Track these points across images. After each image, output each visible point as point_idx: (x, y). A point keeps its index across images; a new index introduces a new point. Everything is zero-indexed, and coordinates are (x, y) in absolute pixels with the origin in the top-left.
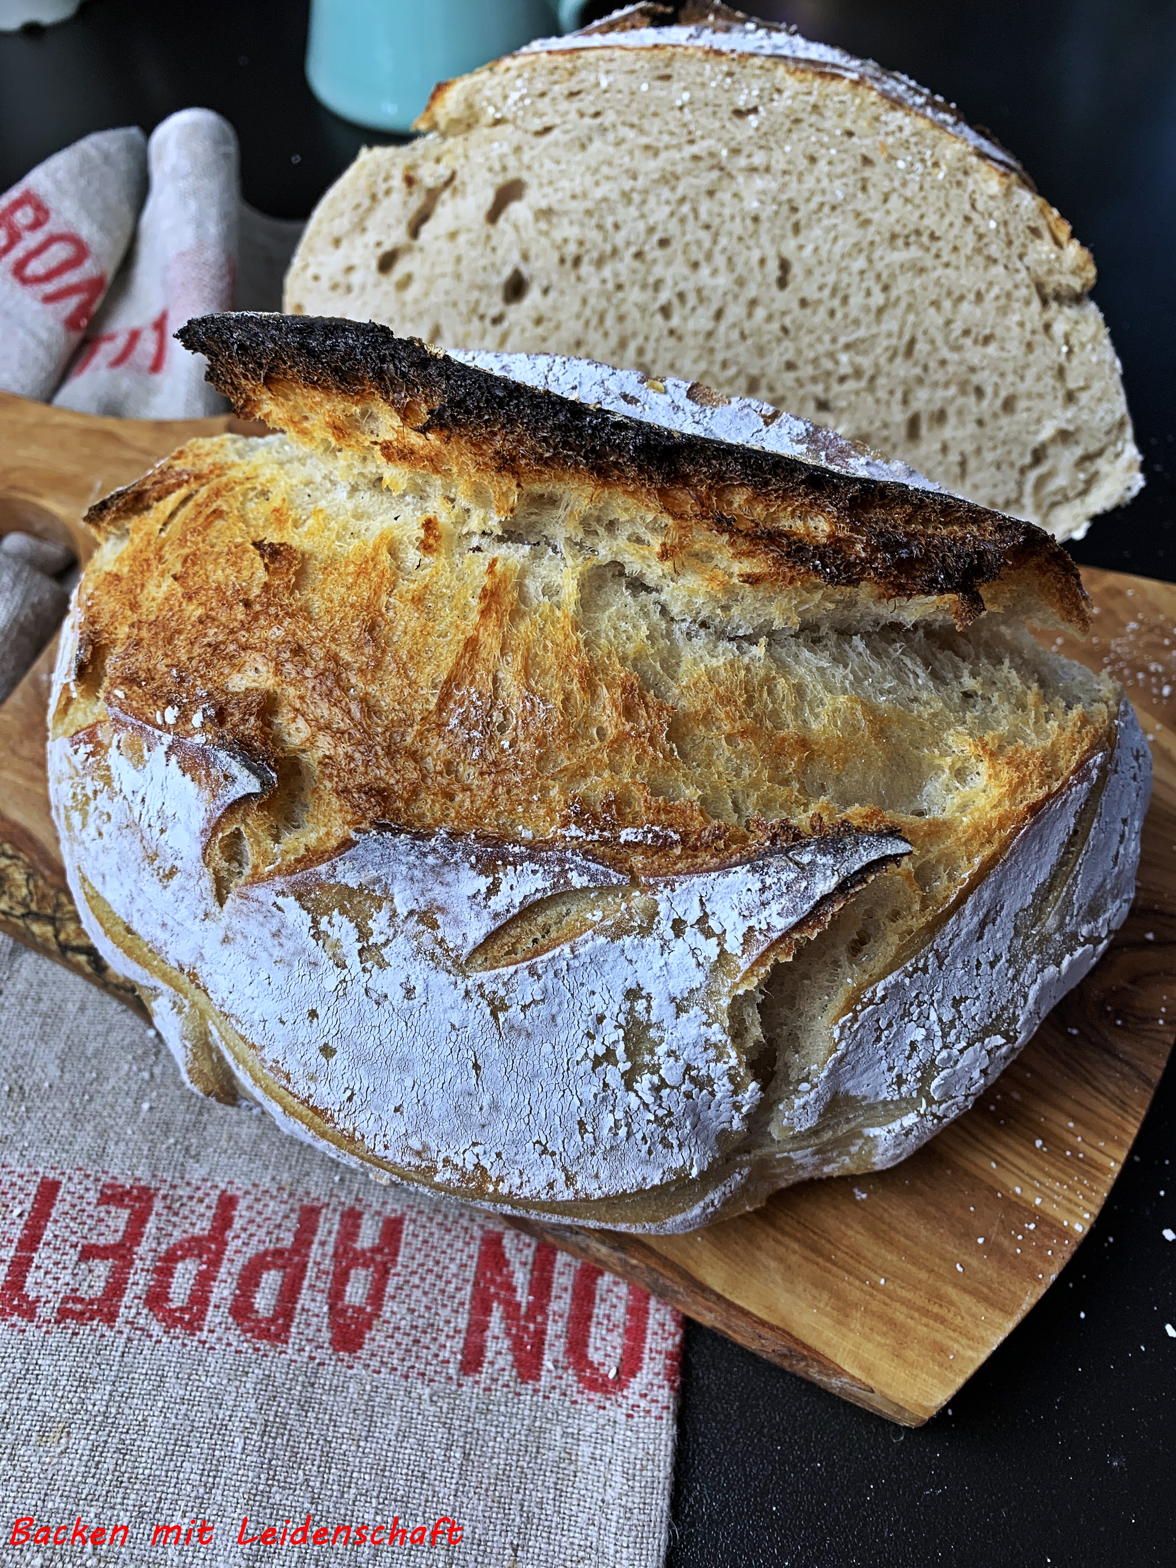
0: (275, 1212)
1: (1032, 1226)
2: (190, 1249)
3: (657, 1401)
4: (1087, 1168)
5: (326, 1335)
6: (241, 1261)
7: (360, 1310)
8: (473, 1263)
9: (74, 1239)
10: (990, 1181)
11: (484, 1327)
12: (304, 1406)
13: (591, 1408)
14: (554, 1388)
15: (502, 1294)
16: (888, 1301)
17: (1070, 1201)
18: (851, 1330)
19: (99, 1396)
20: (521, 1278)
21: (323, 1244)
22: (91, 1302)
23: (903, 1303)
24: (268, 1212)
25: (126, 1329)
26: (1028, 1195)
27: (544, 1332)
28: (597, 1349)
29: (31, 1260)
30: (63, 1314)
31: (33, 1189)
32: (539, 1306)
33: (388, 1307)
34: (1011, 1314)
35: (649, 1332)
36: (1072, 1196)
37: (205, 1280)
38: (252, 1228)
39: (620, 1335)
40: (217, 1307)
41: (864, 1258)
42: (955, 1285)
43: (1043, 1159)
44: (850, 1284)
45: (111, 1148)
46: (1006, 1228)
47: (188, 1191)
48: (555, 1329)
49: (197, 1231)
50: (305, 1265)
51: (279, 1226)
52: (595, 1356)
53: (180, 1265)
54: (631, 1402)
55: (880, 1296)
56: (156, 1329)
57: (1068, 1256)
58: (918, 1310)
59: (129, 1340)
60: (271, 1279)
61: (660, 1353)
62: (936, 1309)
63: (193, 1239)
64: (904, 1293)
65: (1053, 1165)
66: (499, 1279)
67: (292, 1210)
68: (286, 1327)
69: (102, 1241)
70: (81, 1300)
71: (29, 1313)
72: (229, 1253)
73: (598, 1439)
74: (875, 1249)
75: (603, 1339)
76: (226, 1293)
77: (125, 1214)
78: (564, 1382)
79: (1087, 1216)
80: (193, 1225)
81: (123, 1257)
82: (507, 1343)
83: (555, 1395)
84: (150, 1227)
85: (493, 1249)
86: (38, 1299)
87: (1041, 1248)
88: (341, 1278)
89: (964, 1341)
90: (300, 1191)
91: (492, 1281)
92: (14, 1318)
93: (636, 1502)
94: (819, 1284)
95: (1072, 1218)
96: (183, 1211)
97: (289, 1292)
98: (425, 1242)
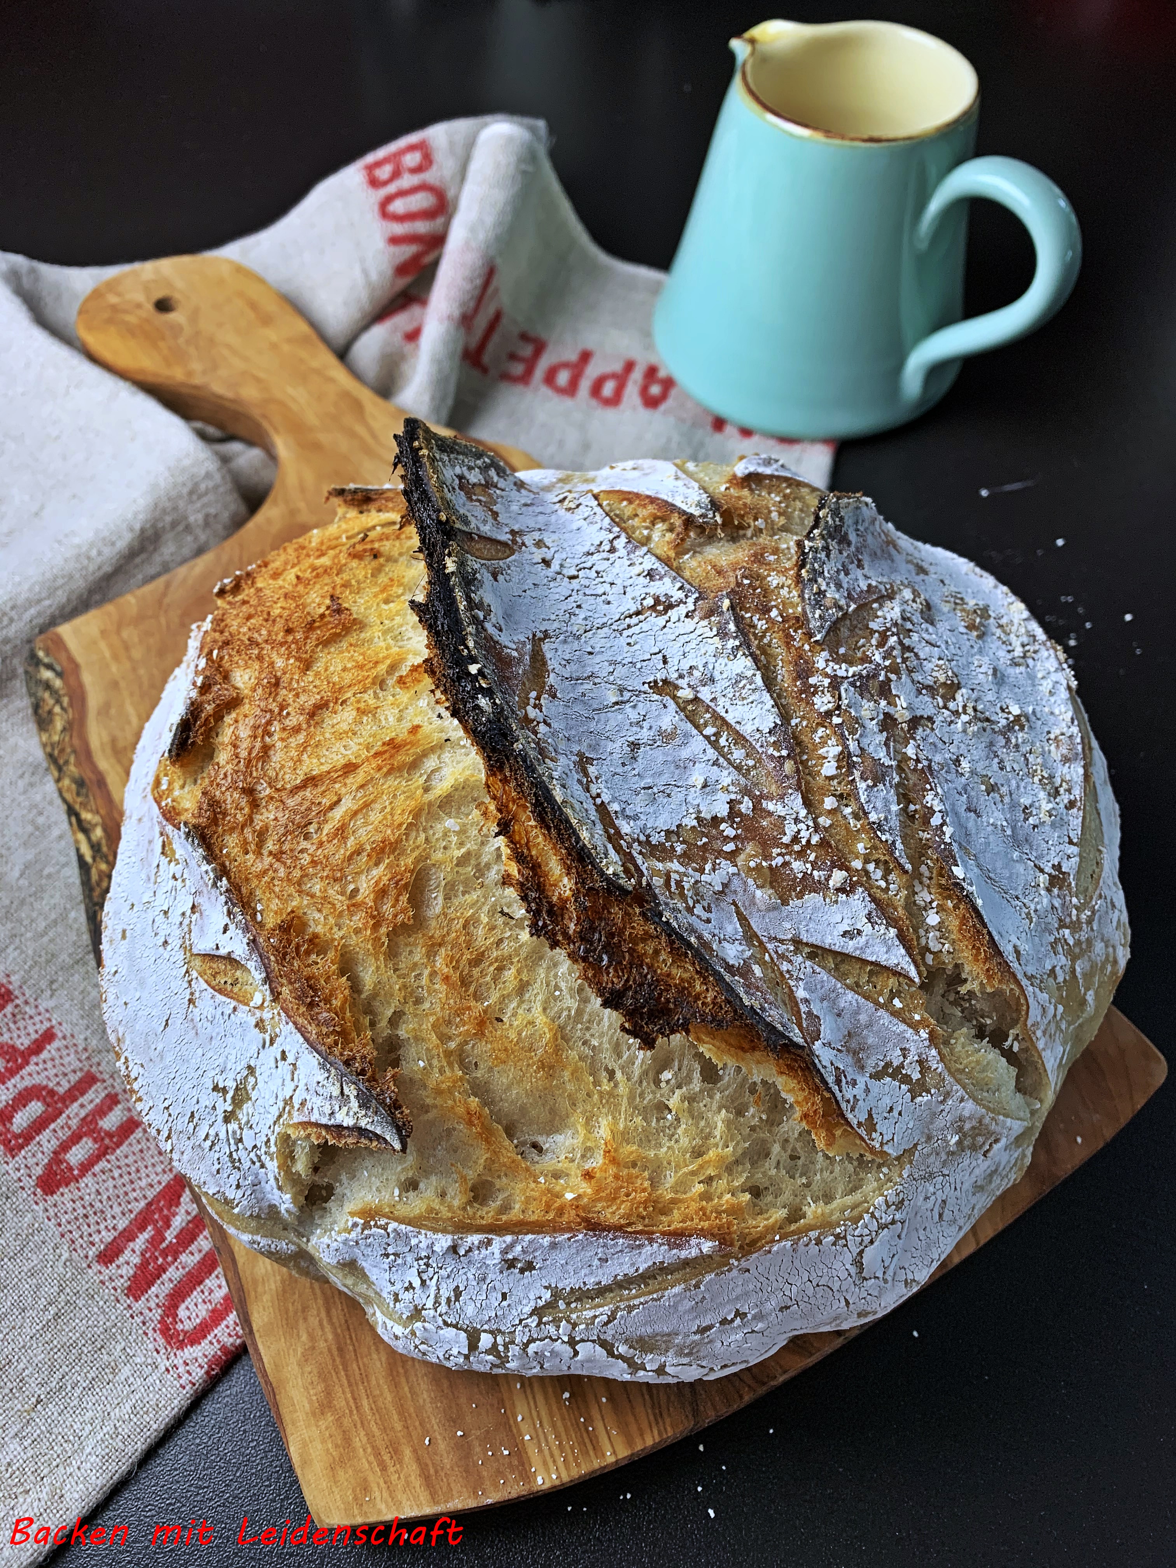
0: (70, 1063)
1: (506, 1452)
2: (7, 1053)
3: (190, 1374)
4: (587, 1440)
5: (39, 1171)
6: (28, 1082)
7: (71, 1169)
8: (158, 1188)
10: (506, 1396)
11: (132, 1239)
13: (151, 1346)
14: (141, 1313)
15: (160, 1223)
16: (359, 1425)
17: (552, 1456)
18: (317, 1426)
20: (178, 1222)
21: (82, 1106)
23: (367, 1435)
24: (66, 1060)
26: (524, 1427)
27: (164, 1271)
28: (188, 1308)
32: (175, 1251)
33: (88, 1179)
34: (436, 1503)
35: (225, 1322)
36: (556, 1452)
38: (49, 1065)
39: (207, 1310)
41: (368, 1382)
42: (415, 1451)
43: (559, 1409)
44: (344, 1392)
45: (10, 950)
46: (487, 1438)
47: (32, 1012)
48: (173, 1274)
49: (18, 1043)
50: (61, 1113)
51: (65, 1075)
52: (182, 1313)
54: (176, 1362)
55: (356, 1417)
57: (514, 1495)
58: (373, 1447)
60: (35, 1108)
61: (218, 1341)
62: (386, 1457)
63: (13, 1047)
64: (375, 1429)
65: (563, 1419)
66: (165, 1212)
67: (81, 1069)
68: (21, 1147)
72: (24, 1072)
73: (137, 1372)
75: (196, 1305)
78: (151, 1315)
79: (554, 1477)
80: (19, 1036)
82: (136, 1260)
83: (138, 1320)
85: (178, 1187)
87: (499, 1473)
88: (75, 1138)
89: (385, 1494)
90: (95, 1060)
91: (161, 1210)
93: (125, 1430)
94: (323, 1376)
95: (541, 1469)
96: (21, 1024)
97: (39, 1125)
98: (141, 1151)
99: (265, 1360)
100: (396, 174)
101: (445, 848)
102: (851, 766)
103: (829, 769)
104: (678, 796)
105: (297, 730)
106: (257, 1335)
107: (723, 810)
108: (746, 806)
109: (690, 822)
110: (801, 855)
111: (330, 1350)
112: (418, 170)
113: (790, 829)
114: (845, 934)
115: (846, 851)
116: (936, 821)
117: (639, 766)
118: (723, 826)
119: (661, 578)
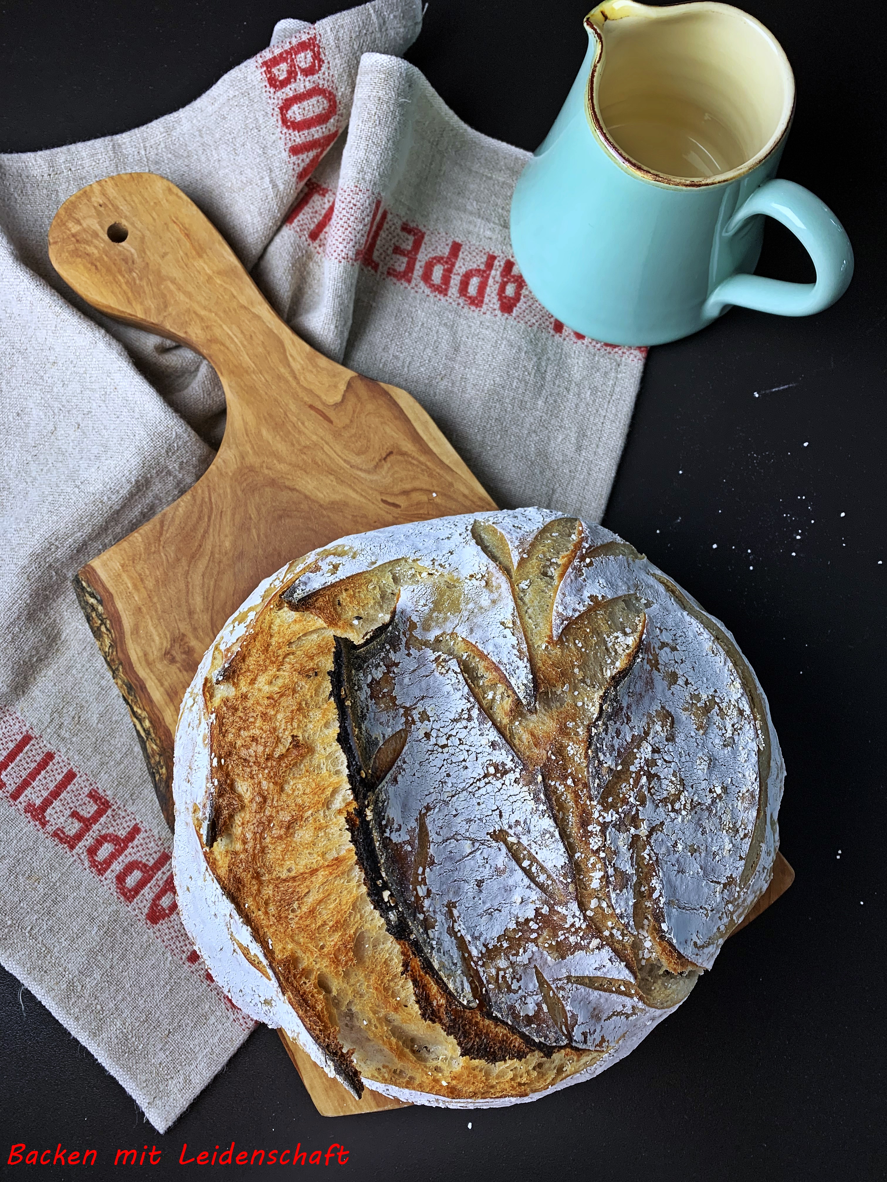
0: (152, 847)
2: (113, 840)
3: (247, 1024)
5: (146, 911)
6: (130, 859)
7: (164, 910)
9: (72, 805)
12: (125, 931)
13: (224, 1008)
14: (216, 989)
19: (55, 876)
21: (164, 873)
22: (67, 836)
24: (150, 846)
25: (76, 857)
29: (52, 803)
30: (55, 834)
31: (65, 771)
33: (175, 916)
34: (379, 1106)
37: (113, 856)
38: (140, 848)
40: (112, 871)
47: (123, 814)
49: (119, 834)
50: (152, 878)
51: (151, 854)
53: (106, 844)
56: (87, 864)
59: (75, 861)
60: (137, 875)
63: (116, 836)
67: (159, 851)
68: (134, 897)
69: (81, 813)
70: (64, 834)
71: (44, 824)
72: (127, 852)
73: (219, 1020)
76: (118, 868)
77: (95, 807)
80: (119, 830)
81: (87, 826)
83: (215, 992)
84: (102, 820)
86: (48, 821)
88: (163, 892)
89: (354, 1103)
90: (166, 846)
92: (37, 823)
93: (217, 1050)
96: (118, 821)
97: (141, 884)
100: (291, 76)
101: (372, 920)
102: (608, 883)
103: (595, 884)
104: (505, 911)
105: (280, 838)
107: (531, 914)
108: (545, 910)
109: (512, 926)
110: (576, 932)
112: (309, 72)
113: (570, 920)
114: (595, 969)
115: (601, 926)
116: (656, 895)
117: (483, 895)
118: (531, 923)
119: (500, 749)
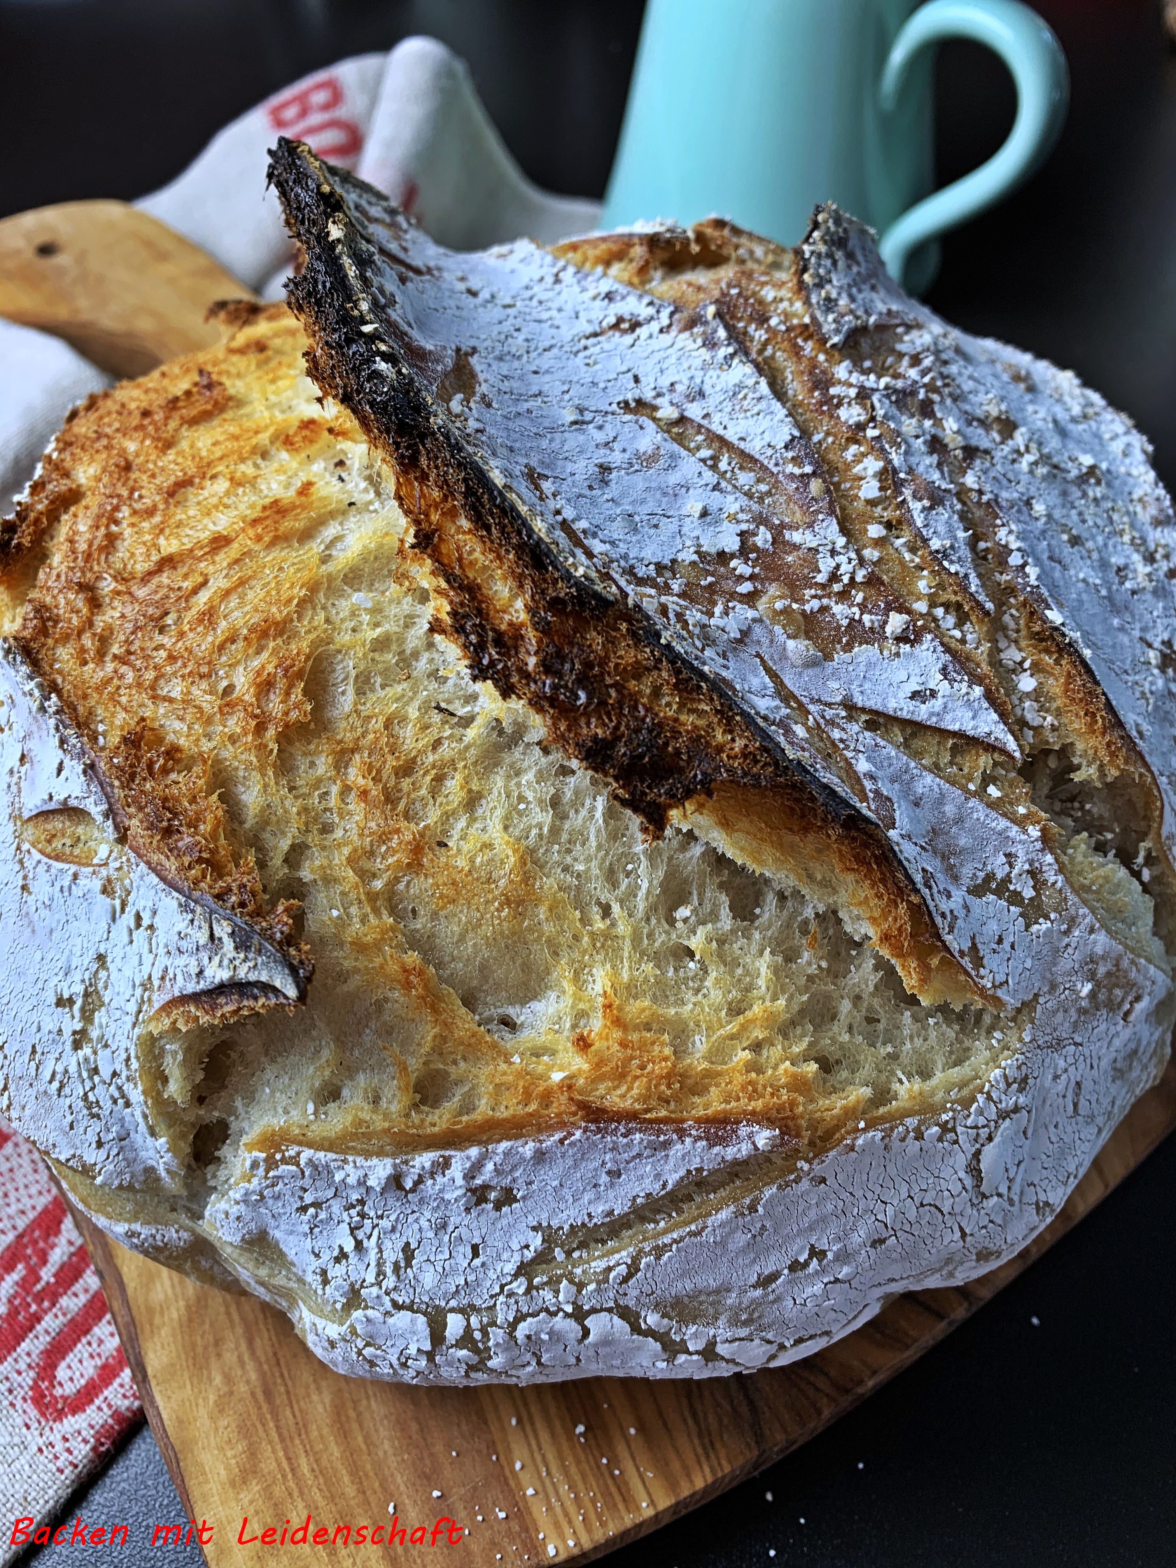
1: (502, 1515)
3: (70, 1453)
4: (613, 1489)
8: (32, 1215)
10: (497, 1436)
13: (19, 1421)
14: (7, 1379)
15: (34, 1260)
16: (296, 1494)
17: (566, 1514)
18: (238, 1500)
20: (58, 1255)
23: (307, 1507)
26: (524, 1478)
27: (39, 1320)
28: (69, 1367)
32: (53, 1294)
35: (118, 1381)
36: (572, 1509)
39: (96, 1367)
41: (307, 1433)
43: (572, 1448)
44: (274, 1451)
46: (473, 1497)
48: (51, 1323)
52: (62, 1373)
54: (51, 1438)
55: (291, 1484)
61: (110, 1406)
65: (578, 1463)
66: (41, 1244)
74: (326, 1431)
75: (81, 1361)
78: (20, 1379)
79: (571, 1543)
85: (58, 1211)
87: (494, 1545)
91: (35, 1242)
94: (244, 1430)
95: (552, 1534)
98: (11, 1170)
99: (165, 1416)
100: (304, 113)
101: (354, 630)
102: (899, 485)
103: (870, 489)
104: (668, 527)
105: (150, 512)
106: (153, 1383)
107: (732, 544)
108: (763, 538)
109: (688, 556)
110: (844, 596)
111: (253, 1394)
113: (826, 564)
114: (915, 695)
115: (904, 591)
116: (1015, 560)
117: (612, 491)
118: (733, 563)
119: (623, 298)
